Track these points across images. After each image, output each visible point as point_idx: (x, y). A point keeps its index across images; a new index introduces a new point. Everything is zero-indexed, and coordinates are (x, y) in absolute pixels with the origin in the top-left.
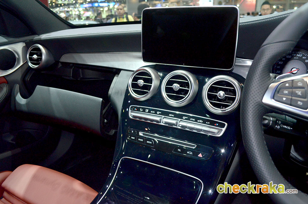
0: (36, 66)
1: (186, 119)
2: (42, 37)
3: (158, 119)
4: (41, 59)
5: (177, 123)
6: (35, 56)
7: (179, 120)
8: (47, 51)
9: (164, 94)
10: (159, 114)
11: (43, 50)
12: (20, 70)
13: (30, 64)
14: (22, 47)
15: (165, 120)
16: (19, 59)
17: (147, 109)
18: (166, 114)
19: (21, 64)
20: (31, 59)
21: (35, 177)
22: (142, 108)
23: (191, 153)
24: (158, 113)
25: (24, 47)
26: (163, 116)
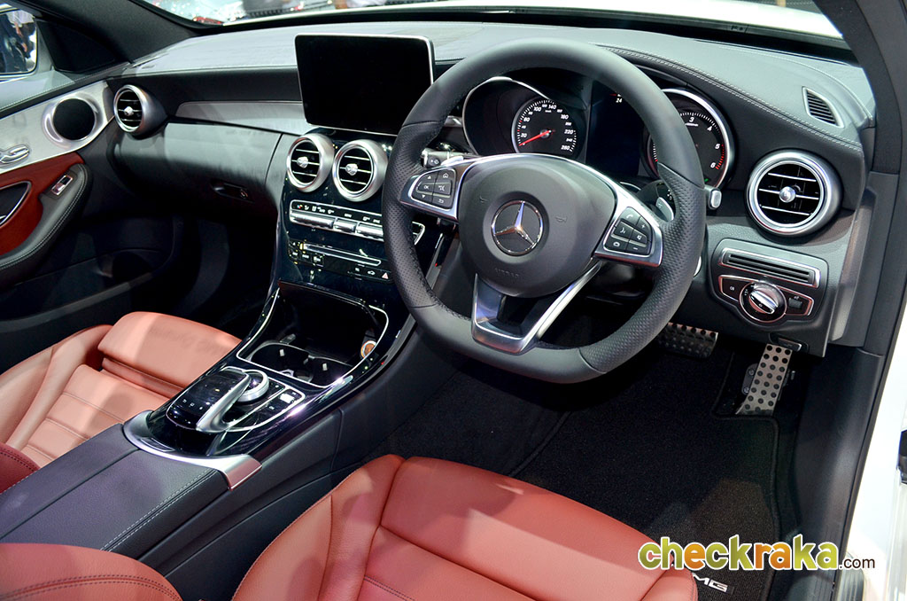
0: (134, 128)
1: (367, 221)
2: (138, 72)
3: (329, 222)
4: (141, 113)
5: (355, 227)
6: (129, 110)
7: (359, 222)
8: (149, 97)
9: (337, 182)
10: (332, 214)
11: (142, 96)
12: (105, 135)
13: (122, 125)
14: (102, 91)
15: (339, 225)
16: (99, 115)
17: (315, 205)
18: (339, 213)
19: (105, 122)
20: (122, 115)
21: (153, 331)
22: (308, 205)
23: (373, 273)
24: (330, 212)
25: (105, 89)
26: (337, 218)
